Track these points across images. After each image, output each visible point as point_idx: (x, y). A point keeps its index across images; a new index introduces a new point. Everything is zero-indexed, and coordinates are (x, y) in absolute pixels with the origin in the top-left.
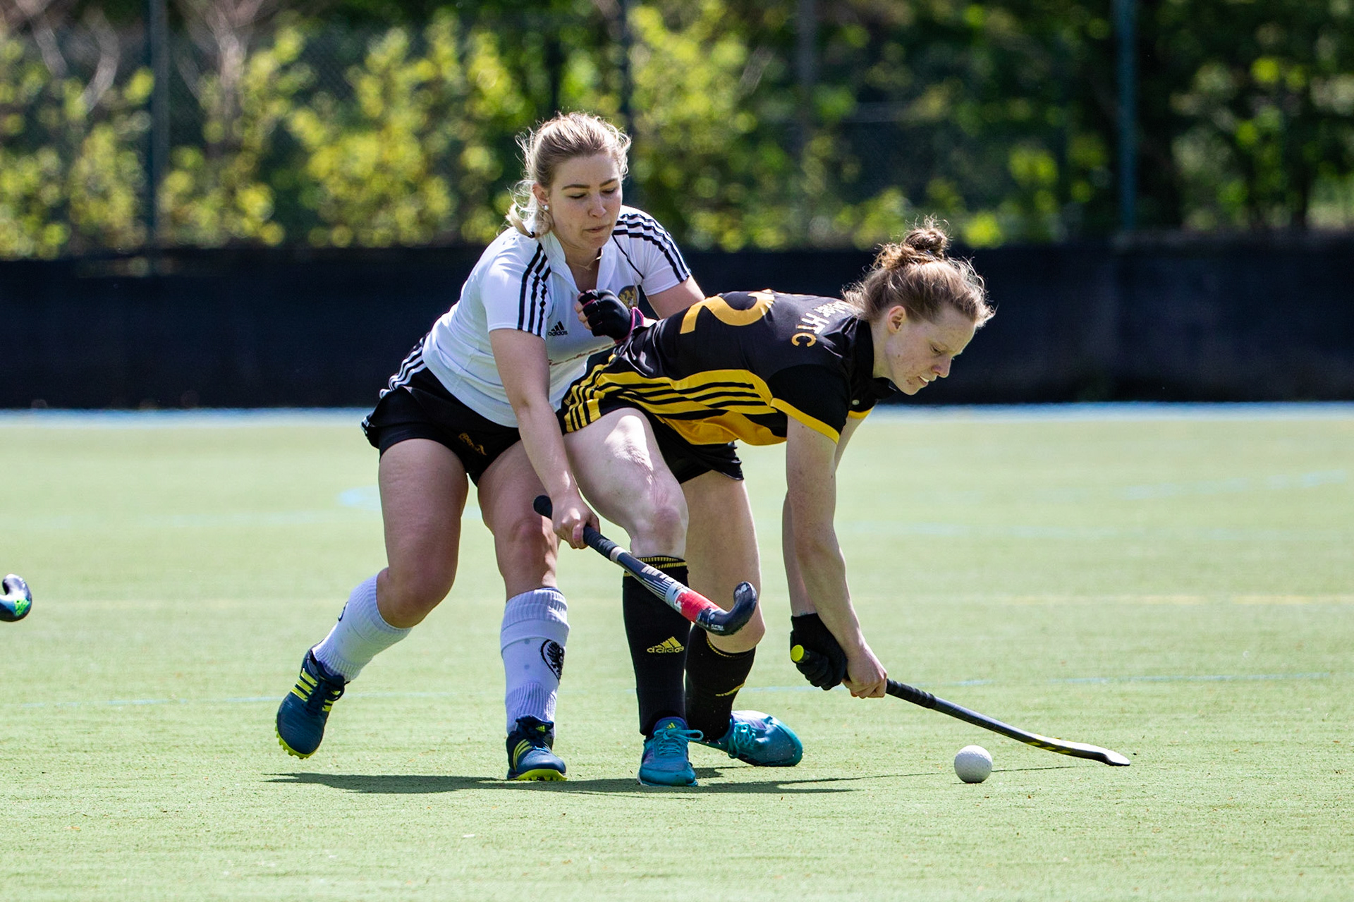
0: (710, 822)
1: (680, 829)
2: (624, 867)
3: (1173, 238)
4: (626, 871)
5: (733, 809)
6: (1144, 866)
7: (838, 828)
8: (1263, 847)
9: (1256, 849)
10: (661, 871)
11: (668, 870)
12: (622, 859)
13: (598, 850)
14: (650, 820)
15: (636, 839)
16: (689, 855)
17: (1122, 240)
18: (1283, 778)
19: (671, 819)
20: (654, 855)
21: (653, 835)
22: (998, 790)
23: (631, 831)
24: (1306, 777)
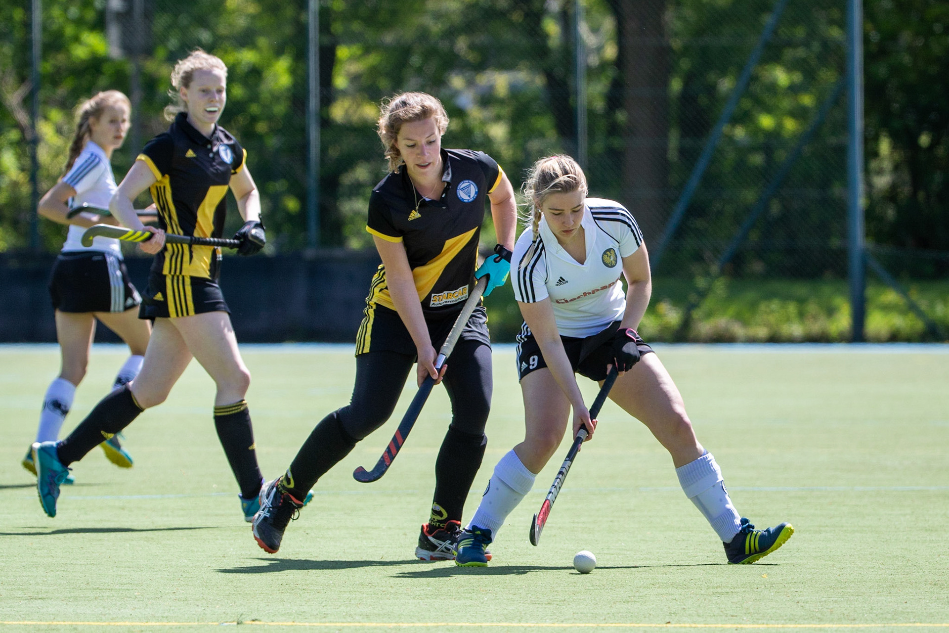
0: (69, 570)
1: (52, 573)
2: (20, 594)
3: (337, 253)
4: (21, 596)
5: (82, 563)
6: (310, 595)
7: (140, 573)
8: (377, 585)
9: (373, 586)
10: (40, 596)
11: (44, 596)
12: (19, 589)
13: (6, 584)
14: (35, 568)
15: (27, 578)
16: (57, 588)
17: (310, 253)
18: (389, 547)
19: (48, 568)
20: (37, 587)
21: (37, 576)
22: (230, 553)
23: (25, 574)
24: (402, 547)
